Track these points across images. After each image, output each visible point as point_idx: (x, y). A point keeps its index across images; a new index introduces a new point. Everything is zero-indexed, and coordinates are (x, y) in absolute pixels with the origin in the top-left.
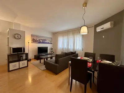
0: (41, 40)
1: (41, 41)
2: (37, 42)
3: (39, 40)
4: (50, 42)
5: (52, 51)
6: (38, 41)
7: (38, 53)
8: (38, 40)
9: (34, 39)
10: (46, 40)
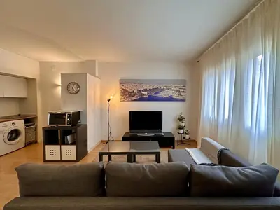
0: (145, 90)
1: (145, 93)
2: (134, 98)
3: (139, 91)
4: (175, 96)
5: (180, 128)
6: (135, 94)
7: (131, 127)
8: (136, 91)
9: (125, 90)
10: (163, 90)
